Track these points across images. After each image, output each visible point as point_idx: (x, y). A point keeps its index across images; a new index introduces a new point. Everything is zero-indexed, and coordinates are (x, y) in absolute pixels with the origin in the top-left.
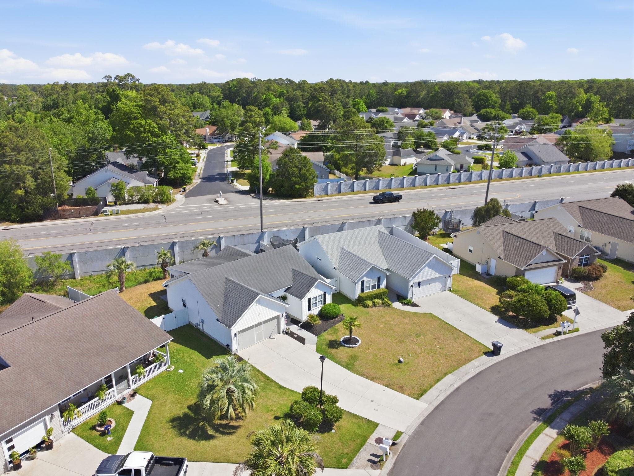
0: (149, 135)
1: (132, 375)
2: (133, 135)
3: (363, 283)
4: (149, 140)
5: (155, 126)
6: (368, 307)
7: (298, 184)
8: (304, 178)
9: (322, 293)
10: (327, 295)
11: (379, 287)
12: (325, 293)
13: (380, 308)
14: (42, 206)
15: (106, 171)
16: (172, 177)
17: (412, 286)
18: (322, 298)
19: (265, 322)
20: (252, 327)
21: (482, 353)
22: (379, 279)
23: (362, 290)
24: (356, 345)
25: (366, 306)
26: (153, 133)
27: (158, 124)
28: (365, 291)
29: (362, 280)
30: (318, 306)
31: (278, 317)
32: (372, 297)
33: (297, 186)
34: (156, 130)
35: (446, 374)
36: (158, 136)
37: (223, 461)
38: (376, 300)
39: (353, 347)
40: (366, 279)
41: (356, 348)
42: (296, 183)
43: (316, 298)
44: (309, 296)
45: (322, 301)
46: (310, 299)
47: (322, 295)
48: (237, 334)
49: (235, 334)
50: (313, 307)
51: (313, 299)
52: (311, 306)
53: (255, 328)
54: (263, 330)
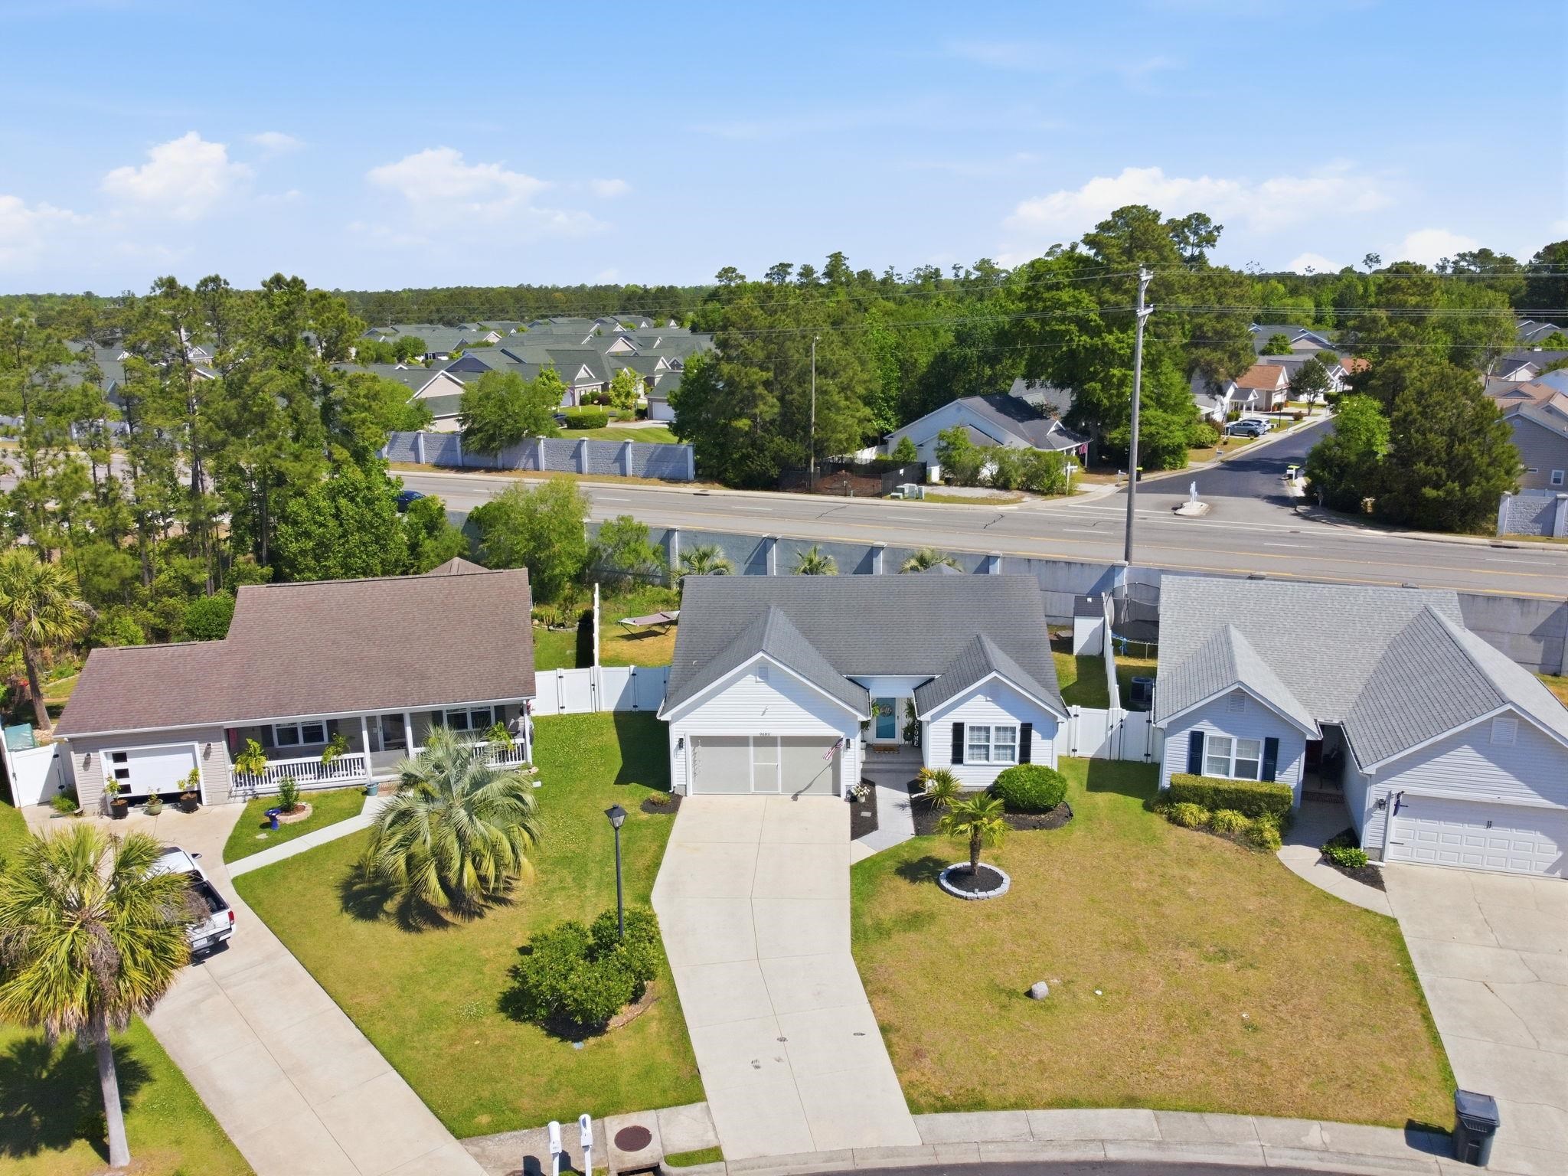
0: (1073, 327)
1: (416, 745)
2: (1037, 326)
3: (1197, 740)
4: (1071, 339)
5: (1093, 306)
6: (1182, 824)
7: (1437, 486)
8: (1461, 470)
9: (1017, 724)
10: (1035, 736)
11: (1269, 775)
12: (1026, 730)
13: (1228, 844)
14: (777, 459)
15: (959, 409)
16: (1117, 442)
17: (1381, 804)
18: (1013, 739)
19: (790, 741)
20: (741, 741)
21: (1402, 1118)
22: (1272, 747)
23: (1195, 766)
24: (970, 895)
25: (1176, 821)
26: (1084, 325)
27: (1101, 303)
28: (1206, 773)
29: (1197, 728)
30: (992, 761)
31: (835, 743)
32: (1216, 799)
33: (1429, 492)
34: (1092, 316)
35: (1131, 1102)
36: (1096, 332)
37: (309, 967)
38: (1225, 814)
39: (956, 895)
40: (1210, 731)
41: (966, 903)
42: (1426, 481)
43: (987, 729)
44: (956, 716)
45: (1013, 748)
46: (962, 725)
47: (1013, 729)
48: (687, 743)
49: (681, 740)
50: (972, 756)
51: (972, 729)
52: (966, 751)
53: (751, 749)
54: (779, 764)
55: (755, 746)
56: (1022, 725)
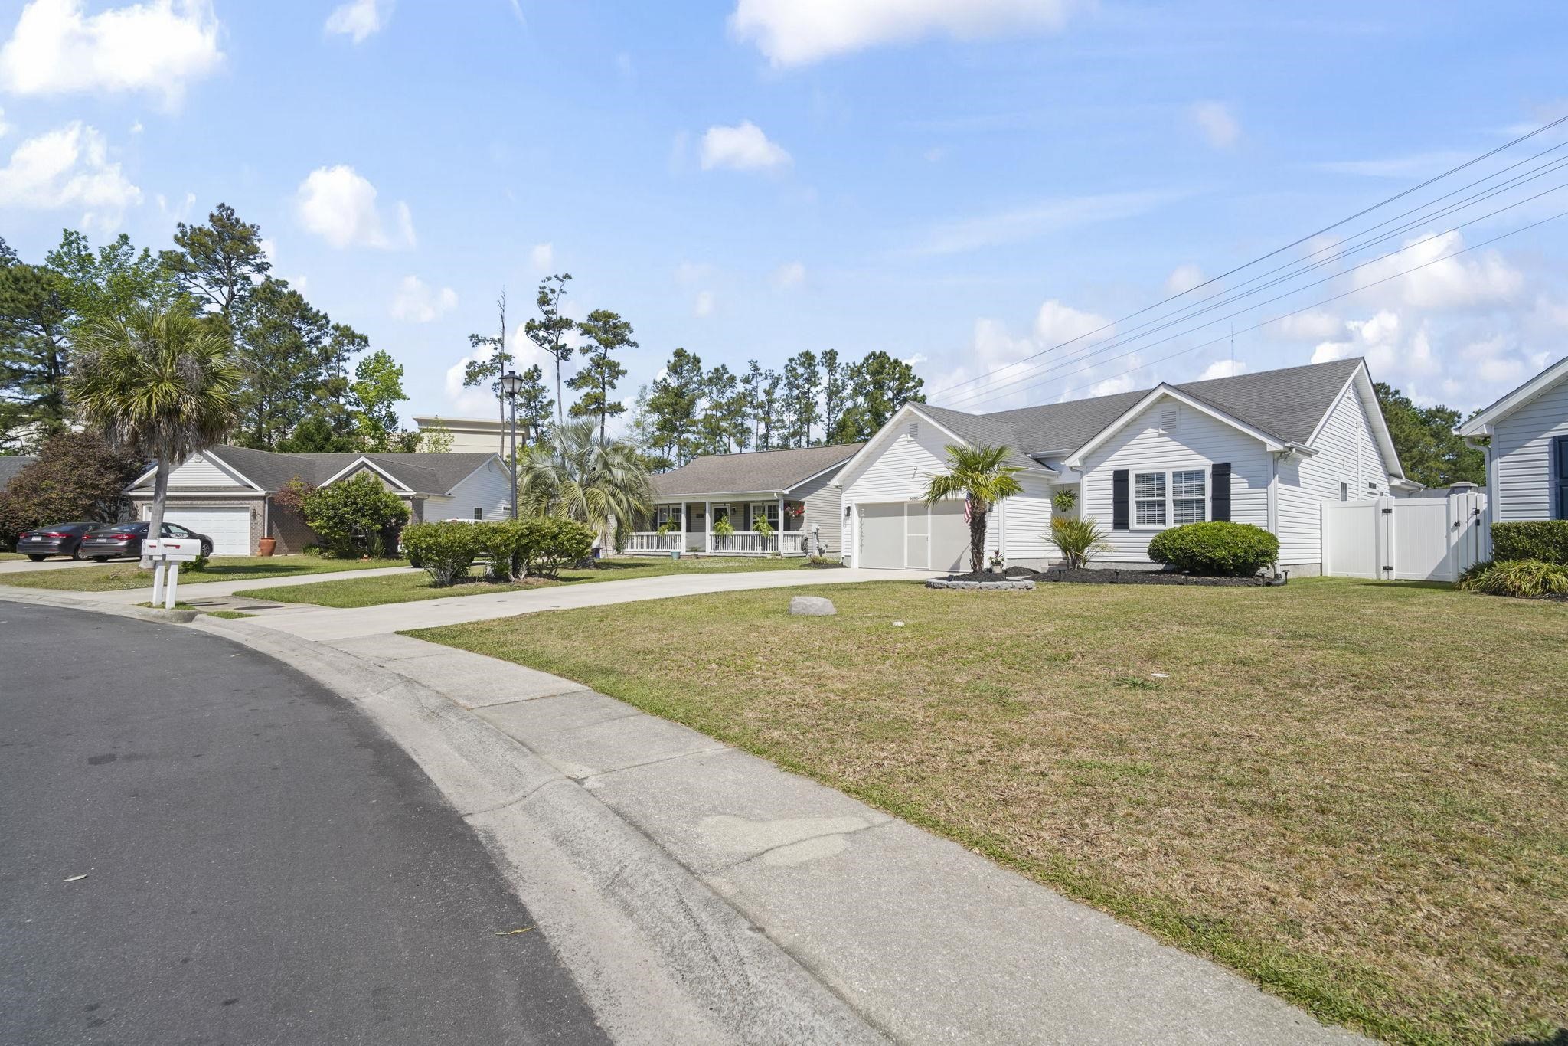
9: (1206, 465)
10: (1238, 483)
12: (1221, 473)
18: (1203, 492)
20: (897, 509)
30: (1171, 525)
43: (1161, 477)
44: (1118, 461)
45: (1201, 503)
46: (1126, 472)
47: (1200, 474)
48: (854, 512)
49: (849, 508)
50: (1141, 520)
51: (1140, 478)
52: (1133, 512)
53: (906, 517)
54: (929, 535)
55: (909, 515)
56: (1214, 466)
